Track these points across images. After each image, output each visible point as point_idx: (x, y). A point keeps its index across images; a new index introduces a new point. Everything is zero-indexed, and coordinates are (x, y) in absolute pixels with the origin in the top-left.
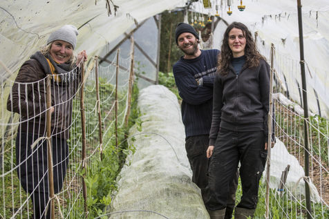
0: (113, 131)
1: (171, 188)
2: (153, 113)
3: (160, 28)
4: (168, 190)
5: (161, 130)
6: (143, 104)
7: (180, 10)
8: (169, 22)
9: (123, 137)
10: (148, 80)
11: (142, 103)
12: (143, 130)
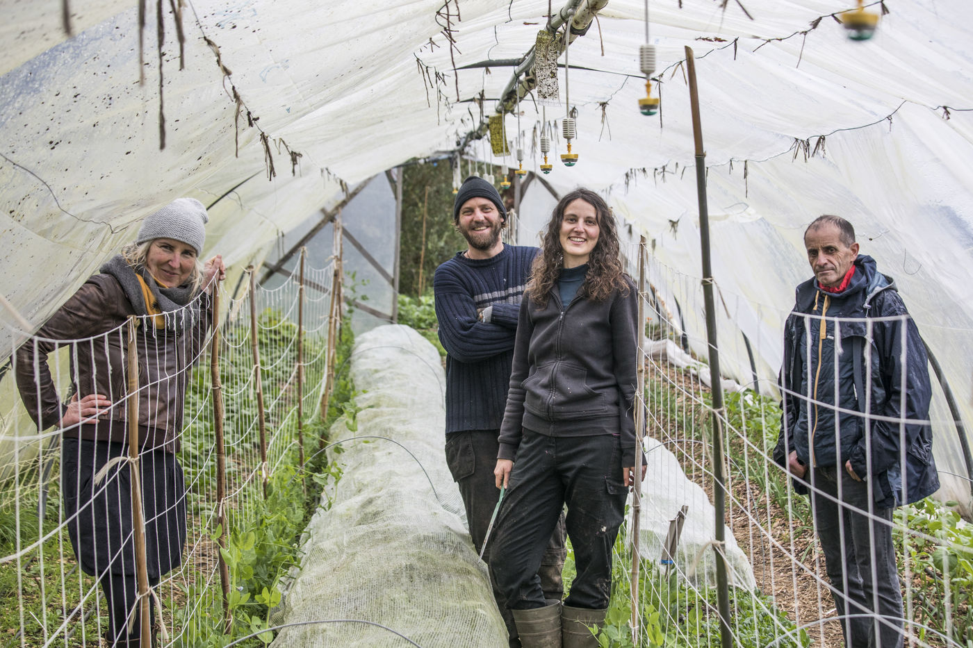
0: (294, 431)
1: (418, 565)
2: (384, 390)
3: (400, 197)
4: (411, 568)
5: (399, 428)
6: (362, 368)
7: (444, 156)
8: (422, 184)
9: (316, 444)
10: (374, 312)
11: (360, 366)
12: (360, 428)
